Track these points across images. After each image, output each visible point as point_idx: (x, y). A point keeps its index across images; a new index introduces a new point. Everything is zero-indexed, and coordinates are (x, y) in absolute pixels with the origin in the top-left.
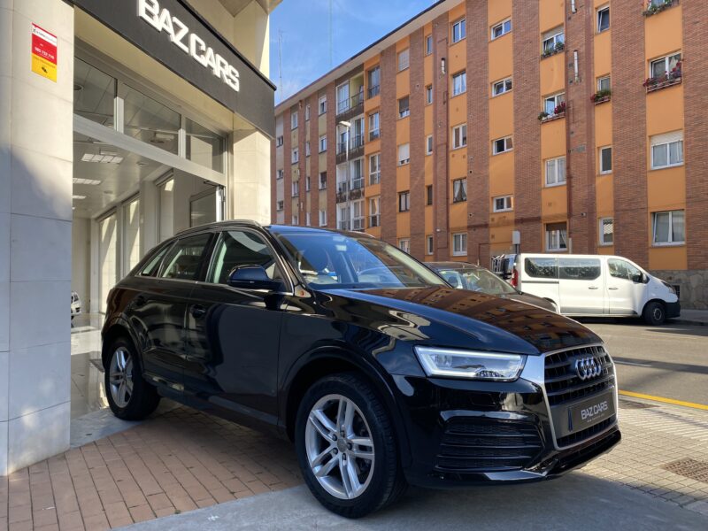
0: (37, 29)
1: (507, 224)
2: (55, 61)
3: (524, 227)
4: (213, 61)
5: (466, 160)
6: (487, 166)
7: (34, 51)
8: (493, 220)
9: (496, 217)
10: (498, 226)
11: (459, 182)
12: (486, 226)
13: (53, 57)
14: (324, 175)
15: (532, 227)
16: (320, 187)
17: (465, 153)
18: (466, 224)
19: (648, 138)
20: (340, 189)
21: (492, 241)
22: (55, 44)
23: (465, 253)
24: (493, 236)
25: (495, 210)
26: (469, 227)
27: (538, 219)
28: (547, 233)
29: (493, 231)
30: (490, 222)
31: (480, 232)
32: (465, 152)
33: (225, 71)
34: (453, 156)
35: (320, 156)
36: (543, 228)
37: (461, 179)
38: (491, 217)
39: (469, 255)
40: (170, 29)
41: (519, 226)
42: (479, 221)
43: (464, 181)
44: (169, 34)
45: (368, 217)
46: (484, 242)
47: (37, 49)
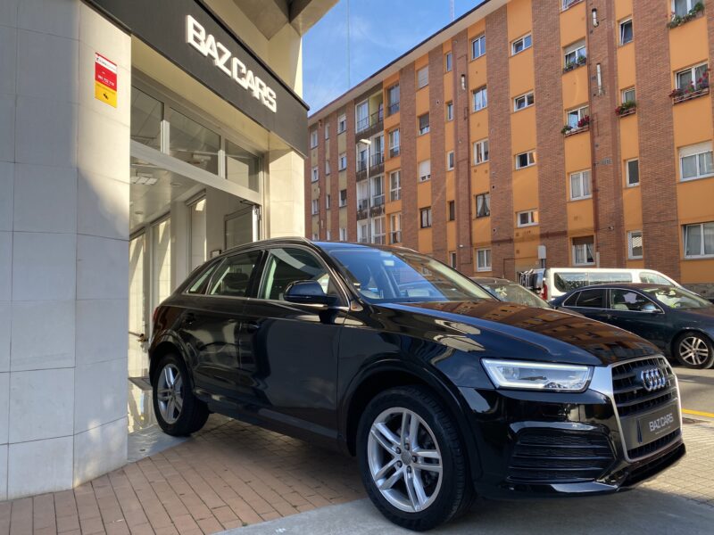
0: (100, 58)
1: (532, 238)
2: (115, 88)
3: (550, 241)
4: (252, 82)
5: (488, 174)
6: (510, 181)
7: (97, 79)
8: (517, 235)
9: (521, 232)
10: (522, 240)
11: (481, 197)
12: (511, 241)
13: (113, 84)
14: (344, 192)
15: (558, 241)
16: (340, 205)
17: (488, 169)
18: (490, 239)
19: (676, 150)
20: (360, 207)
21: (517, 256)
22: (114, 71)
23: (489, 269)
24: (518, 252)
25: (519, 225)
26: (493, 242)
27: (565, 233)
28: (574, 247)
29: (518, 246)
30: (515, 237)
31: (506, 247)
32: (487, 167)
33: (263, 92)
34: (475, 171)
35: (340, 174)
36: (570, 242)
37: (483, 195)
38: (516, 232)
39: (493, 270)
40: (215, 54)
41: (546, 240)
42: (504, 236)
43: (486, 196)
44: (214, 59)
45: (389, 234)
46: (509, 256)
47: (100, 77)
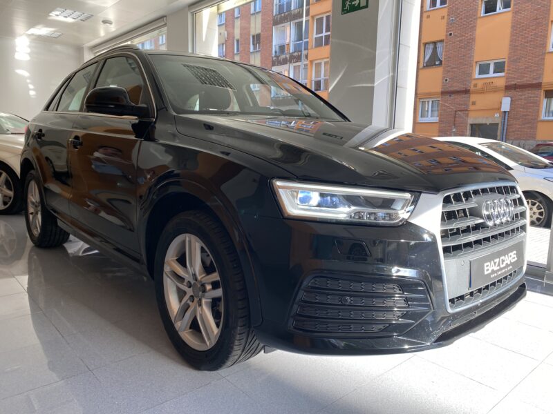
1: (495, 90)
3: (518, 94)
5: (445, 21)
6: (474, 28)
8: (475, 85)
9: (480, 84)
10: (482, 92)
11: (431, 46)
12: (467, 92)
14: (257, 38)
15: (528, 93)
16: (252, 50)
17: (446, 15)
18: (439, 90)
20: (276, 52)
21: (472, 107)
23: (436, 119)
24: (474, 103)
25: (477, 75)
26: (443, 93)
27: (538, 86)
28: (545, 101)
29: (473, 98)
30: (472, 88)
31: (459, 99)
32: (445, 12)
34: (428, 17)
35: (252, 18)
36: (543, 94)
37: (435, 43)
38: (473, 82)
39: (441, 121)
41: (511, 93)
42: (458, 86)
43: (439, 45)
45: (311, 81)
46: (462, 108)
